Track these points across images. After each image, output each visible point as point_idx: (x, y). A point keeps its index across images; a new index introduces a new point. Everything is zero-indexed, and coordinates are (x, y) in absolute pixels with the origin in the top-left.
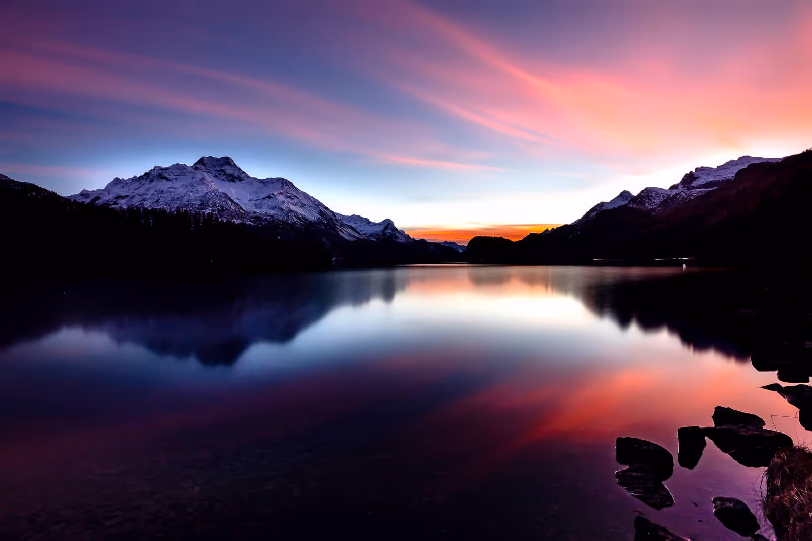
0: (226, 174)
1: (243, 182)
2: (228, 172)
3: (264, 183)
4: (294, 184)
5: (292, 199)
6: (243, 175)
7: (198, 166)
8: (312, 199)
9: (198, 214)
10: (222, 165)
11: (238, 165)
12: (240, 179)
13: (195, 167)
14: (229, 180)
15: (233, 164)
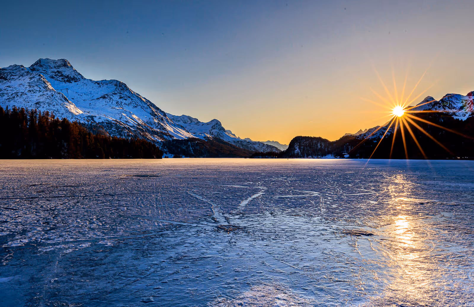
0: (62, 75)
1: (79, 83)
2: (64, 74)
3: (98, 84)
4: (127, 85)
5: (125, 99)
6: (79, 76)
7: (35, 67)
8: (144, 100)
9: (33, 113)
10: (59, 67)
11: (75, 68)
12: (75, 79)
13: (33, 68)
14: (64, 81)
15: (69, 65)
